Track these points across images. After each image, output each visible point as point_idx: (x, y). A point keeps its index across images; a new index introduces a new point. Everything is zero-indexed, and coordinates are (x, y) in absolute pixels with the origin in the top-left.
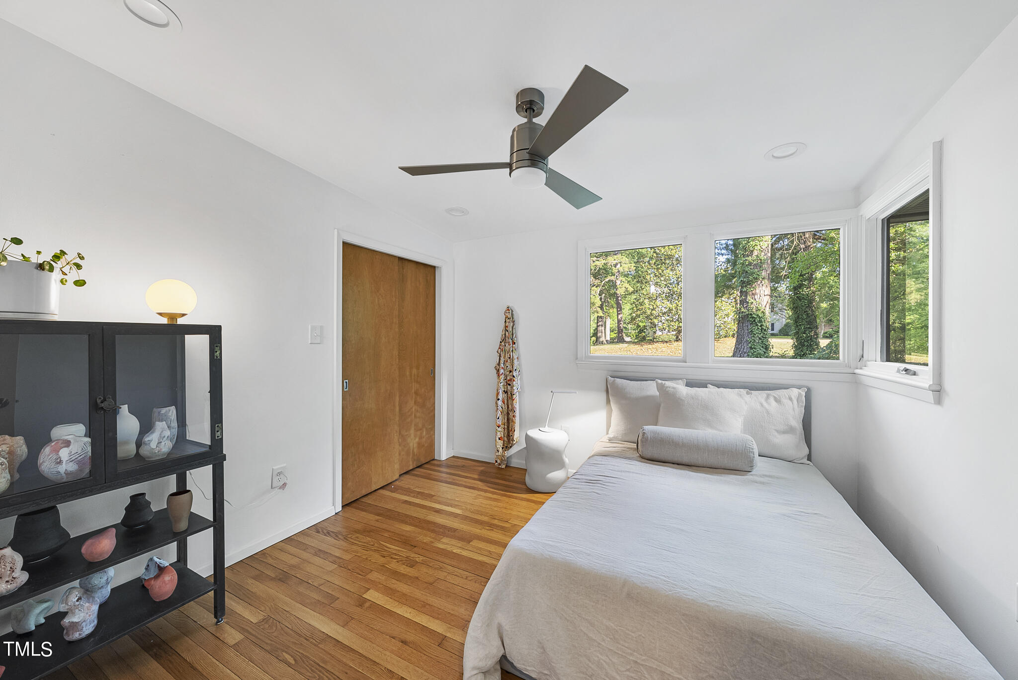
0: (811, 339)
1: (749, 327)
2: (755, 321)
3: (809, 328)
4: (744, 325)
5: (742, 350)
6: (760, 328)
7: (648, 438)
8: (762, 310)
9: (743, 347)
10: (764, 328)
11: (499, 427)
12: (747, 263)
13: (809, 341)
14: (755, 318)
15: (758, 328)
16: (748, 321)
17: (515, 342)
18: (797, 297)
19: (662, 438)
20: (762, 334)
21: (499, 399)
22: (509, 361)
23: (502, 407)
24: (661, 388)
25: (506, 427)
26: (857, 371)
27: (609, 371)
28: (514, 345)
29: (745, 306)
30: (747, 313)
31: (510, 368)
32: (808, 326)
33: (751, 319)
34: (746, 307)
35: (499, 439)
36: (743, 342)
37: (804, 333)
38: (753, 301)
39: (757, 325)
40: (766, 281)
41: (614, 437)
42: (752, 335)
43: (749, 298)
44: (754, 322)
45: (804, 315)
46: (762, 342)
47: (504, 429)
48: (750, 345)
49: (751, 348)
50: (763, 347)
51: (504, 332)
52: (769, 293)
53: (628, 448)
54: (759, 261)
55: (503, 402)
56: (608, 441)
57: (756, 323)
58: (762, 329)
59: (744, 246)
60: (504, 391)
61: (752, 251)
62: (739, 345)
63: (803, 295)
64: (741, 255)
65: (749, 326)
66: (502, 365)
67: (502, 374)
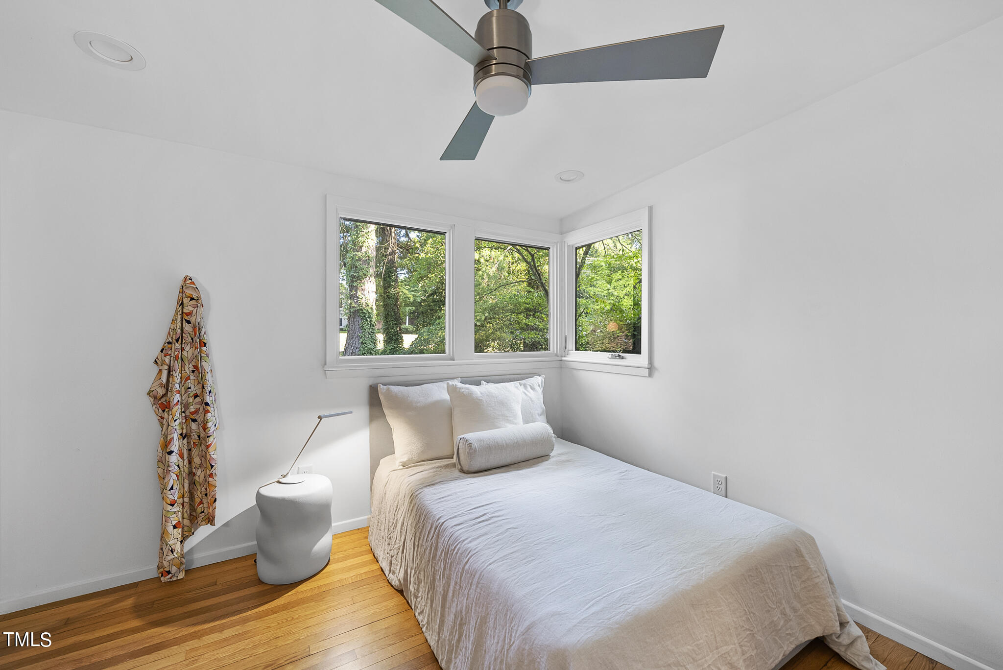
0: (397, 334)
1: (360, 323)
2: (365, 316)
3: (396, 324)
4: (355, 320)
5: (353, 345)
6: (369, 323)
7: (476, 448)
8: (370, 306)
9: (354, 342)
10: (373, 323)
11: (172, 505)
12: (357, 258)
13: (396, 336)
14: (365, 313)
15: (368, 324)
16: (358, 316)
17: (205, 341)
18: (387, 296)
19: (487, 444)
20: (371, 330)
21: (170, 453)
22: (192, 377)
23: (178, 466)
24: (452, 390)
25: (186, 500)
26: (564, 359)
27: (370, 377)
28: (204, 349)
29: (355, 301)
30: (358, 308)
31: (195, 389)
32: (395, 322)
33: (361, 315)
34: (357, 301)
35: (175, 527)
36: (355, 337)
37: (392, 329)
38: (363, 296)
39: (367, 320)
40: (373, 277)
41: (409, 460)
42: (363, 331)
43: (359, 293)
44: (364, 318)
45: (392, 313)
46: (371, 337)
47: (183, 504)
48: (361, 340)
49: (362, 343)
50: (372, 342)
51: (179, 325)
52: (375, 291)
53: (437, 467)
54: (367, 258)
55: (181, 456)
56: (401, 467)
57: (366, 318)
58: (371, 324)
59: (354, 240)
60: (181, 435)
61: (361, 247)
62: (350, 340)
63: (391, 294)
64: (350, 249)
65: (360, 321)
66: (177, 386)
67: (177, 404)
